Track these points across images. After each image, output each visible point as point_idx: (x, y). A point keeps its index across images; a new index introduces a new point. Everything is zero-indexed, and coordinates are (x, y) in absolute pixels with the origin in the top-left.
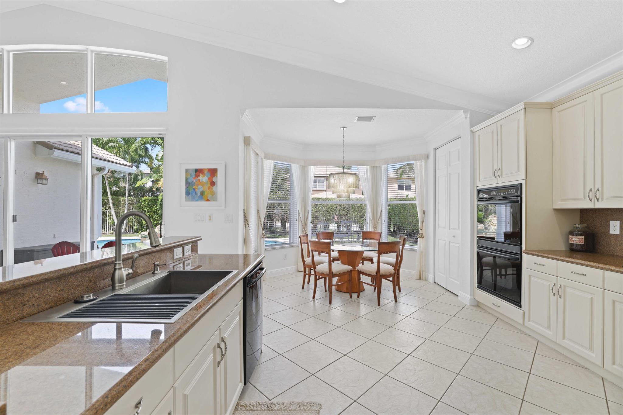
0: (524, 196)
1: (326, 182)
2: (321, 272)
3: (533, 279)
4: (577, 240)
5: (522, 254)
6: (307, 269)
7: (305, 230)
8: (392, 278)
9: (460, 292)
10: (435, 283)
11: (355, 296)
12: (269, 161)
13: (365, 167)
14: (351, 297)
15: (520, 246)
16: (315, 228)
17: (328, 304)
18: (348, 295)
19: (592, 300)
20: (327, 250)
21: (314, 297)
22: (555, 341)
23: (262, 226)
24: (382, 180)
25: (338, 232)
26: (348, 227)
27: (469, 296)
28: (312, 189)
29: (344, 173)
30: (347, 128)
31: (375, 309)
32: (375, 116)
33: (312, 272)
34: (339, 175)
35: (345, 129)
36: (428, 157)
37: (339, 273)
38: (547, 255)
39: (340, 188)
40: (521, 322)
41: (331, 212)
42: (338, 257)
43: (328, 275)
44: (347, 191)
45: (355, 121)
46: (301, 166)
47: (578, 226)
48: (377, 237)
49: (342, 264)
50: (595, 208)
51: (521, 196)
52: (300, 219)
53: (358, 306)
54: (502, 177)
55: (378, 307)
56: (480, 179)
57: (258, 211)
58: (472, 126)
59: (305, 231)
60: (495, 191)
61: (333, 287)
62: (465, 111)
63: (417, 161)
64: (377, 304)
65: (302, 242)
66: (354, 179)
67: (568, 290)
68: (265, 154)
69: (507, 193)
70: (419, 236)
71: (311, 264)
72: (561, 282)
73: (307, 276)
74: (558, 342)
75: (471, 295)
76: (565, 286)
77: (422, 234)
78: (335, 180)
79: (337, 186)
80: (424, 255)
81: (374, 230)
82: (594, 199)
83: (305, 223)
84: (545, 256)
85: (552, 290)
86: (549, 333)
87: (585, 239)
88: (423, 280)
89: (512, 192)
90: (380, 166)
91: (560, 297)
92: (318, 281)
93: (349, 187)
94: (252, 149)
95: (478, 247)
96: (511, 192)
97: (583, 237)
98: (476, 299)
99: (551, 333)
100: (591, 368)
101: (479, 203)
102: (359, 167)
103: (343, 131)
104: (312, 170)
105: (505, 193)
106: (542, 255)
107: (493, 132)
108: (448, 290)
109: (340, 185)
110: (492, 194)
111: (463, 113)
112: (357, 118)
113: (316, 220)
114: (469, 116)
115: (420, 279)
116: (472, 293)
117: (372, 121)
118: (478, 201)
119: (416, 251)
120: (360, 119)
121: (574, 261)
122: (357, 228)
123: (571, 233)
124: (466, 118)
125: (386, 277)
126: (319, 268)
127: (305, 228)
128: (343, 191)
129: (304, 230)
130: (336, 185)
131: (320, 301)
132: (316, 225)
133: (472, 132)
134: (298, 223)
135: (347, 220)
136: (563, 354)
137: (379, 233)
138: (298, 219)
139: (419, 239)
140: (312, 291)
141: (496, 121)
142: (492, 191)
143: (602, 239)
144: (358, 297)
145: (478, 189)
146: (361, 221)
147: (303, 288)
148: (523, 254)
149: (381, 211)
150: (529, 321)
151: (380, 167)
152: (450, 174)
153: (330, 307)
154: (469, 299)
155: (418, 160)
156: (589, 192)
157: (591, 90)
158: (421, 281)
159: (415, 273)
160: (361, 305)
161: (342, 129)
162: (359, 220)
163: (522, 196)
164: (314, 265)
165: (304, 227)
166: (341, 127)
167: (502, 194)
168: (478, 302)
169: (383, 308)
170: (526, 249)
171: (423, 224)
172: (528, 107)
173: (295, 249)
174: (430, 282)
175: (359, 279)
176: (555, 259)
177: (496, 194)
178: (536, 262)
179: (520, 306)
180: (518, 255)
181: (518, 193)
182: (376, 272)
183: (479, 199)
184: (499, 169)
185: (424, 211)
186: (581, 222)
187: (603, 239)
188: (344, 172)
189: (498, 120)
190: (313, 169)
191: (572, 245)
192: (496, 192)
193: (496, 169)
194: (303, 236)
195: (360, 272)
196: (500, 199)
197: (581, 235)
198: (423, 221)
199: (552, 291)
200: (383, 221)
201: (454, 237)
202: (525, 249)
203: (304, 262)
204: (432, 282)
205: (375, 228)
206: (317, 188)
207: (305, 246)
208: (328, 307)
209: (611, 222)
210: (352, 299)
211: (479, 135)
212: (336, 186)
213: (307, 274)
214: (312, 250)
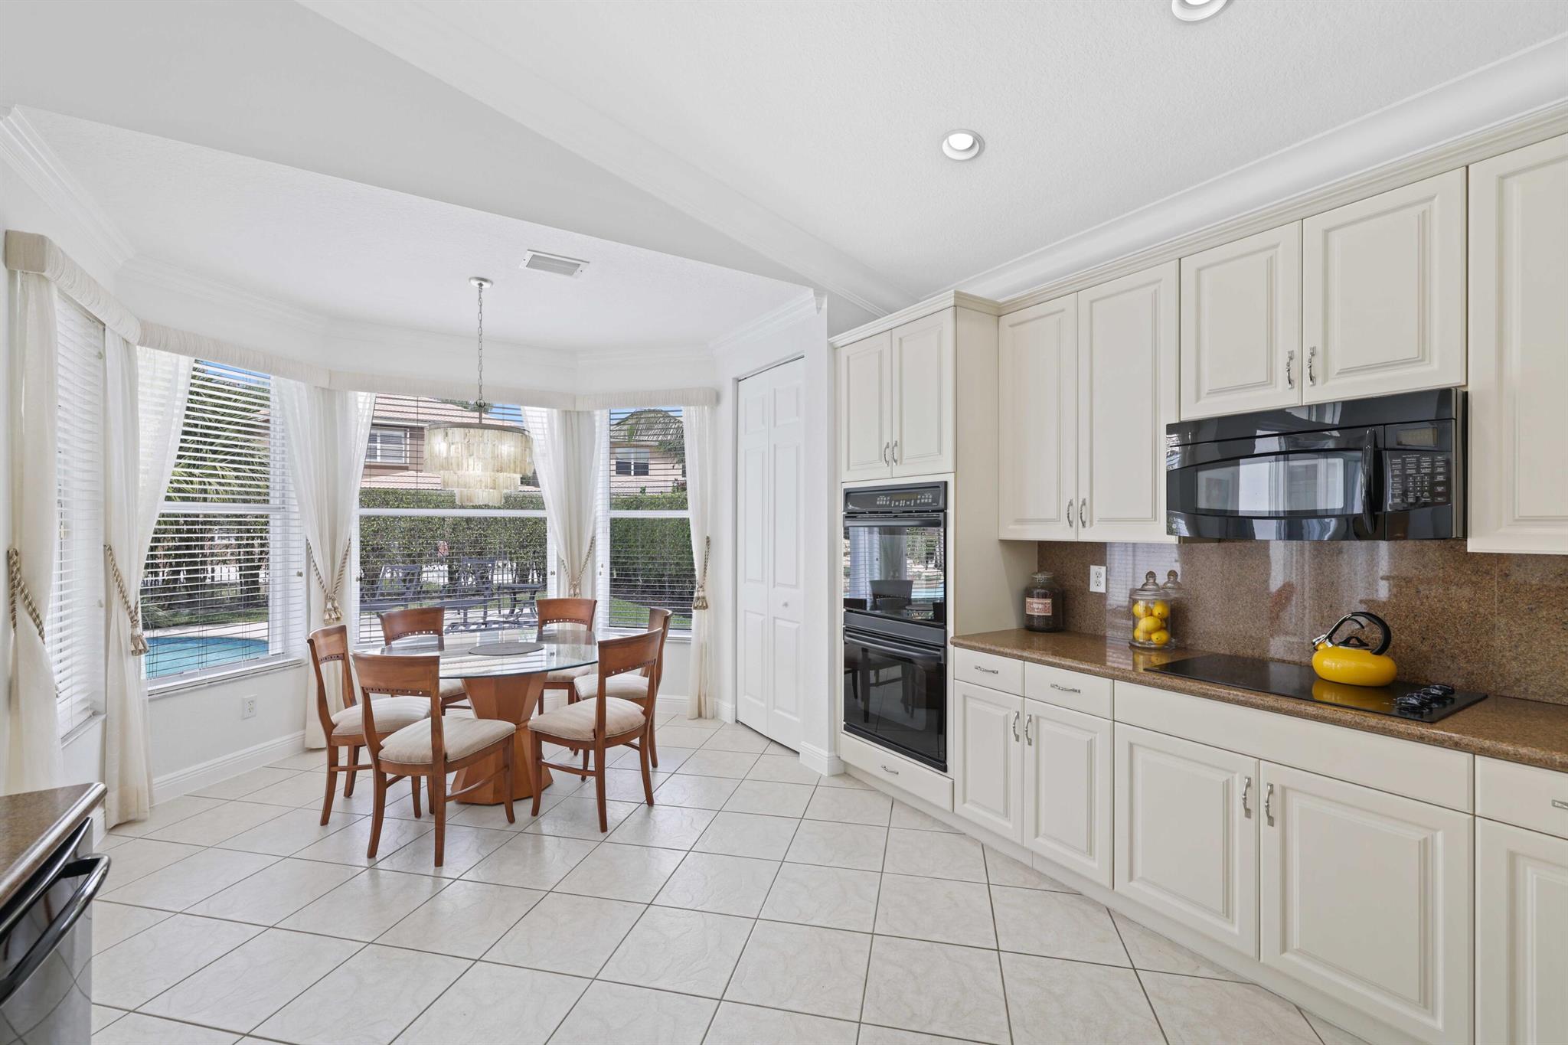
0: (951, 511)
1: (408, 441)
2: (404, 760)
3: (970, 703)
4: (1039, 607)
5: (948, 647)
6: (344, 753)
7: (336, 605)
8: (638, 739)
9: (803, 743)
10: (737, 721)
11: (523, 809)
12: (163, 356)
13: (545, 409)
14: (511, 819)
15: (943, 628)
16: (373, 582)
17: (431, 869)
18: (501, 811)
19: (1091, 744)
20: (427, 685)
21: (372, 853)
22: (1019, 841)
23: (133, 608)
24: (596, 452)
25: (453, 589)
26: (483, 579)
27: (826, 754)
28: (362, 460)
29: (482, 426)
30: (492, 283)
31: (593, 845)
32: (588, 262)
33: (365, 756)
34: (467, 430)
35: (486, 285)
36: (717, 398)
37: (471, 752)
38: (1002, 649)
39: (471, 472)
40: (948, 806)
41: (429, 534)
42: (460, 689)
43: (424, 768)
44: (495, 484)
45: (523, 265)
46: (316, 387)
47: (1041, 577)
48: (583, 612)
49: (479, 718)
50: (1079, 541)
51: (944, 510)
52: (312, 568)
53: (538, 848)
54: (901, 463)
55: (601, 836)
56: (851, 464)
57: (108, 549)
58: (832, 331)
59: (335, 609)
60: (886, 495)
61: (447, 803)
62: (819, 292)
63: (692, 408)
64: (598, 824)
65: (322, 654)
66: (515, 447)
67: (1045, 726)
68: (145, 326)
69: (913, 501)
70: (695, 603)
71: (362, 731)
72: (1032, 708)
73: (342, 778)
74: (1025, 845)
75: (829, 751)
76: (1038, 718)
77: (704, 598)
78: (450, 447)
79: (458, 465)
80: (707, 654)
81: (572, 592)
82: (1078, 523)
83: (335, 581)
84: (999, 652)
85: (1014, 727)
86: (1007, 827)
87: (1054, 605)
88: (706, 718)
89: (926, 501)
90: (589, 412)
91: (1030, 744)
92: (387, 789)
93: (500, 470)
94: (60, 290)
95: (847, 630)
96: (923, 501)
97: (1049, 601)
98: (842, 758)
99: (1010, 826)
100: (1088, 891)
101: (849, 523)
102: (526, 408)
103: (480, 292)
104: (360, 406)
105: (908, 503)
106: (993, 648)
107: (881, 353)
108: (772, 740)
109: (471, 461)
110: (878, 503)
111: (813, 295)
112: (528, 256)
113: (374, 557)
114: (825, 306)
115: (700, 715)
116: (834, 746)
117: (575, 273)
118: (846, 517)
119: (690, 643)
120: (538, 262)
121: (1058, 661)
122: (510, 576)
123: (1028, 592)
124: (819, 309)
125: (623, 739)
126: (393, 746)
127: (334, 600)
128: (481, 481)
129: (329, 606)
130: (454, 461)
131: (397, 862)
132: (377, 575)
133: (834, 349)
134: (305, 582)
135: (480, 554)
136: (1033, 869)
137: (590, 601)
138: (304, 570)
139: (695, 613)
140: (367, 825)
141: (890, 327)
142: (879, 495)
143: (1076, 602)
144: (535, 812)
145: (845, 489)
146: (522, 557)
147: (325, 821)
148: (950, 647)
149: (593, 539)
150: (964, 802)
151: (590, 415)
152: (775, 446)
153: (437, 877)
154: (826, 762)
155: (694, 405)
156: (1069, 506)
157: (1073, 290)
158: (702, 722)
159: (687, 701)
160: (549, 843)
161: (475, 283)
162: (515, 553)
163: (948, 511)
164: (372, 734)
165: (332, 596)
166: (470, 279)
167: (903, 503)
168: (846, 764)
169: (614, 837)
170: (955, 637)
171: (705, 572)
172: (963, 303)
173: (292, 674)
174: (725, 723)
175: (538, 755)
176: (1020, 658)
177: (888, 503)
178: (979, 665)
179: (945, 769)
180: (939, 650)
181: (938, 503)
182: (594, 730)
183: (848, 513)
184: (896, 445)
185: (708, 538)
186: (1041, 568)
187: (1079, 604)
188: (484, 421)
189: (893, 326)
190: (365, 403)
191: (1031, 617)
192: (888, 498)
193: (888, 444)
194: (327, 633)
195: (539, 737)
196: (896, 516)
197: (1045, 596)
198: (706, 565)
199: (1014, 731)
200: (599, 564)
201: (786, 605)
202: (953, 635)
203: (328, 726)
204: (730, 722)
205: (575, 586)
206: (379, 459)
207: (332, 671)
208: (428, 881)
209: (1092, 567)
210: (514, 825)
211: (848, 358)
212: (454, 466)
213: (343, 769)
214: (363, 688)
